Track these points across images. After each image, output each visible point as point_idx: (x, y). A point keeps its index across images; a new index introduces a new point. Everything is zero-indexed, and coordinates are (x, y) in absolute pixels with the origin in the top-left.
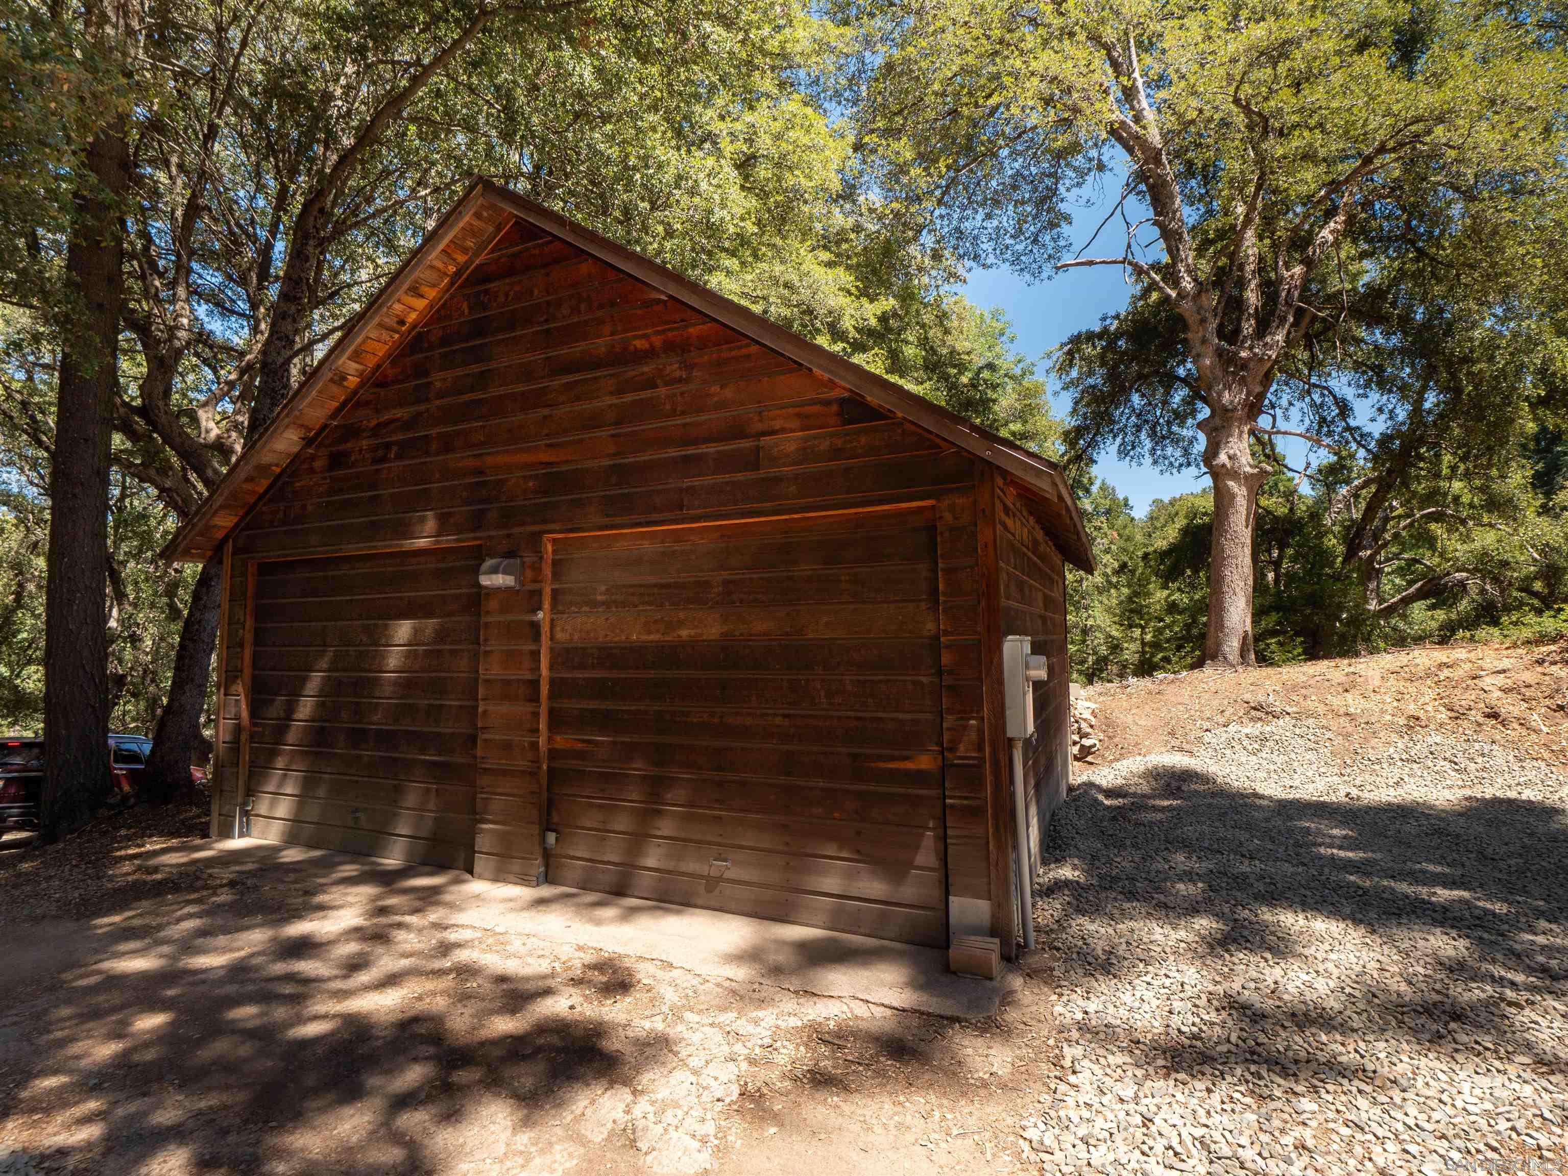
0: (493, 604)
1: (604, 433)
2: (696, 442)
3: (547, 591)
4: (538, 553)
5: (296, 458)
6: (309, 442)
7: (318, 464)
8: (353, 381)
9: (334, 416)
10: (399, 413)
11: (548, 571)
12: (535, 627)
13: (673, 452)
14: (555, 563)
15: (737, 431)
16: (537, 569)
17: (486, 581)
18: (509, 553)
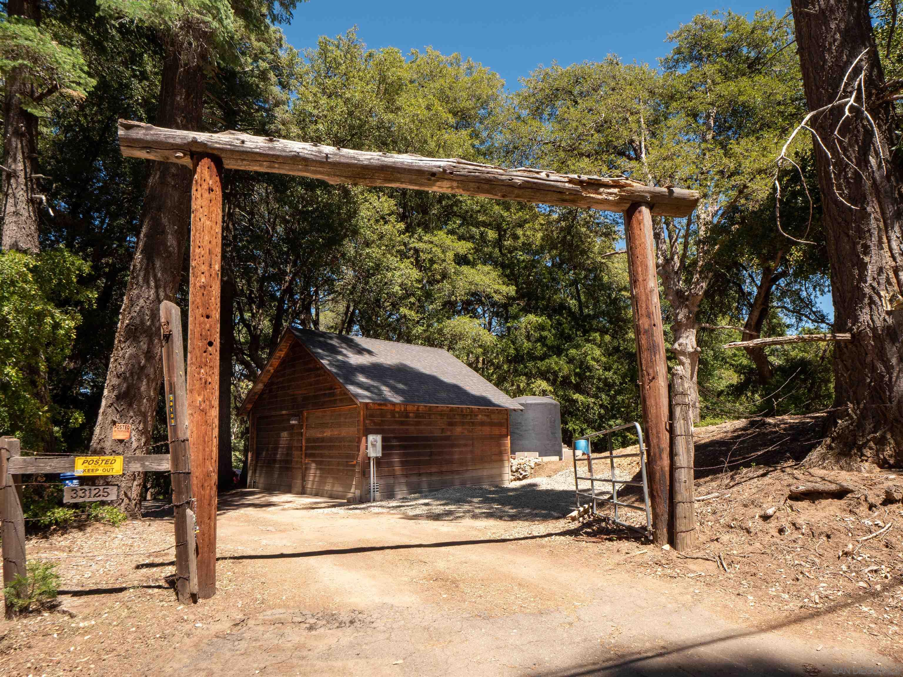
0: (295, 428)
1: (312, 387)
3: (304, 424)
4: (303, 414)
5: (263, 389)
8: (272, 371)
11: (305, 420)
12: (302, 433)
13: (323, 392)
14: (306, 418)
16: (303, 418)
17: (292, 422)
18: (298, 415)
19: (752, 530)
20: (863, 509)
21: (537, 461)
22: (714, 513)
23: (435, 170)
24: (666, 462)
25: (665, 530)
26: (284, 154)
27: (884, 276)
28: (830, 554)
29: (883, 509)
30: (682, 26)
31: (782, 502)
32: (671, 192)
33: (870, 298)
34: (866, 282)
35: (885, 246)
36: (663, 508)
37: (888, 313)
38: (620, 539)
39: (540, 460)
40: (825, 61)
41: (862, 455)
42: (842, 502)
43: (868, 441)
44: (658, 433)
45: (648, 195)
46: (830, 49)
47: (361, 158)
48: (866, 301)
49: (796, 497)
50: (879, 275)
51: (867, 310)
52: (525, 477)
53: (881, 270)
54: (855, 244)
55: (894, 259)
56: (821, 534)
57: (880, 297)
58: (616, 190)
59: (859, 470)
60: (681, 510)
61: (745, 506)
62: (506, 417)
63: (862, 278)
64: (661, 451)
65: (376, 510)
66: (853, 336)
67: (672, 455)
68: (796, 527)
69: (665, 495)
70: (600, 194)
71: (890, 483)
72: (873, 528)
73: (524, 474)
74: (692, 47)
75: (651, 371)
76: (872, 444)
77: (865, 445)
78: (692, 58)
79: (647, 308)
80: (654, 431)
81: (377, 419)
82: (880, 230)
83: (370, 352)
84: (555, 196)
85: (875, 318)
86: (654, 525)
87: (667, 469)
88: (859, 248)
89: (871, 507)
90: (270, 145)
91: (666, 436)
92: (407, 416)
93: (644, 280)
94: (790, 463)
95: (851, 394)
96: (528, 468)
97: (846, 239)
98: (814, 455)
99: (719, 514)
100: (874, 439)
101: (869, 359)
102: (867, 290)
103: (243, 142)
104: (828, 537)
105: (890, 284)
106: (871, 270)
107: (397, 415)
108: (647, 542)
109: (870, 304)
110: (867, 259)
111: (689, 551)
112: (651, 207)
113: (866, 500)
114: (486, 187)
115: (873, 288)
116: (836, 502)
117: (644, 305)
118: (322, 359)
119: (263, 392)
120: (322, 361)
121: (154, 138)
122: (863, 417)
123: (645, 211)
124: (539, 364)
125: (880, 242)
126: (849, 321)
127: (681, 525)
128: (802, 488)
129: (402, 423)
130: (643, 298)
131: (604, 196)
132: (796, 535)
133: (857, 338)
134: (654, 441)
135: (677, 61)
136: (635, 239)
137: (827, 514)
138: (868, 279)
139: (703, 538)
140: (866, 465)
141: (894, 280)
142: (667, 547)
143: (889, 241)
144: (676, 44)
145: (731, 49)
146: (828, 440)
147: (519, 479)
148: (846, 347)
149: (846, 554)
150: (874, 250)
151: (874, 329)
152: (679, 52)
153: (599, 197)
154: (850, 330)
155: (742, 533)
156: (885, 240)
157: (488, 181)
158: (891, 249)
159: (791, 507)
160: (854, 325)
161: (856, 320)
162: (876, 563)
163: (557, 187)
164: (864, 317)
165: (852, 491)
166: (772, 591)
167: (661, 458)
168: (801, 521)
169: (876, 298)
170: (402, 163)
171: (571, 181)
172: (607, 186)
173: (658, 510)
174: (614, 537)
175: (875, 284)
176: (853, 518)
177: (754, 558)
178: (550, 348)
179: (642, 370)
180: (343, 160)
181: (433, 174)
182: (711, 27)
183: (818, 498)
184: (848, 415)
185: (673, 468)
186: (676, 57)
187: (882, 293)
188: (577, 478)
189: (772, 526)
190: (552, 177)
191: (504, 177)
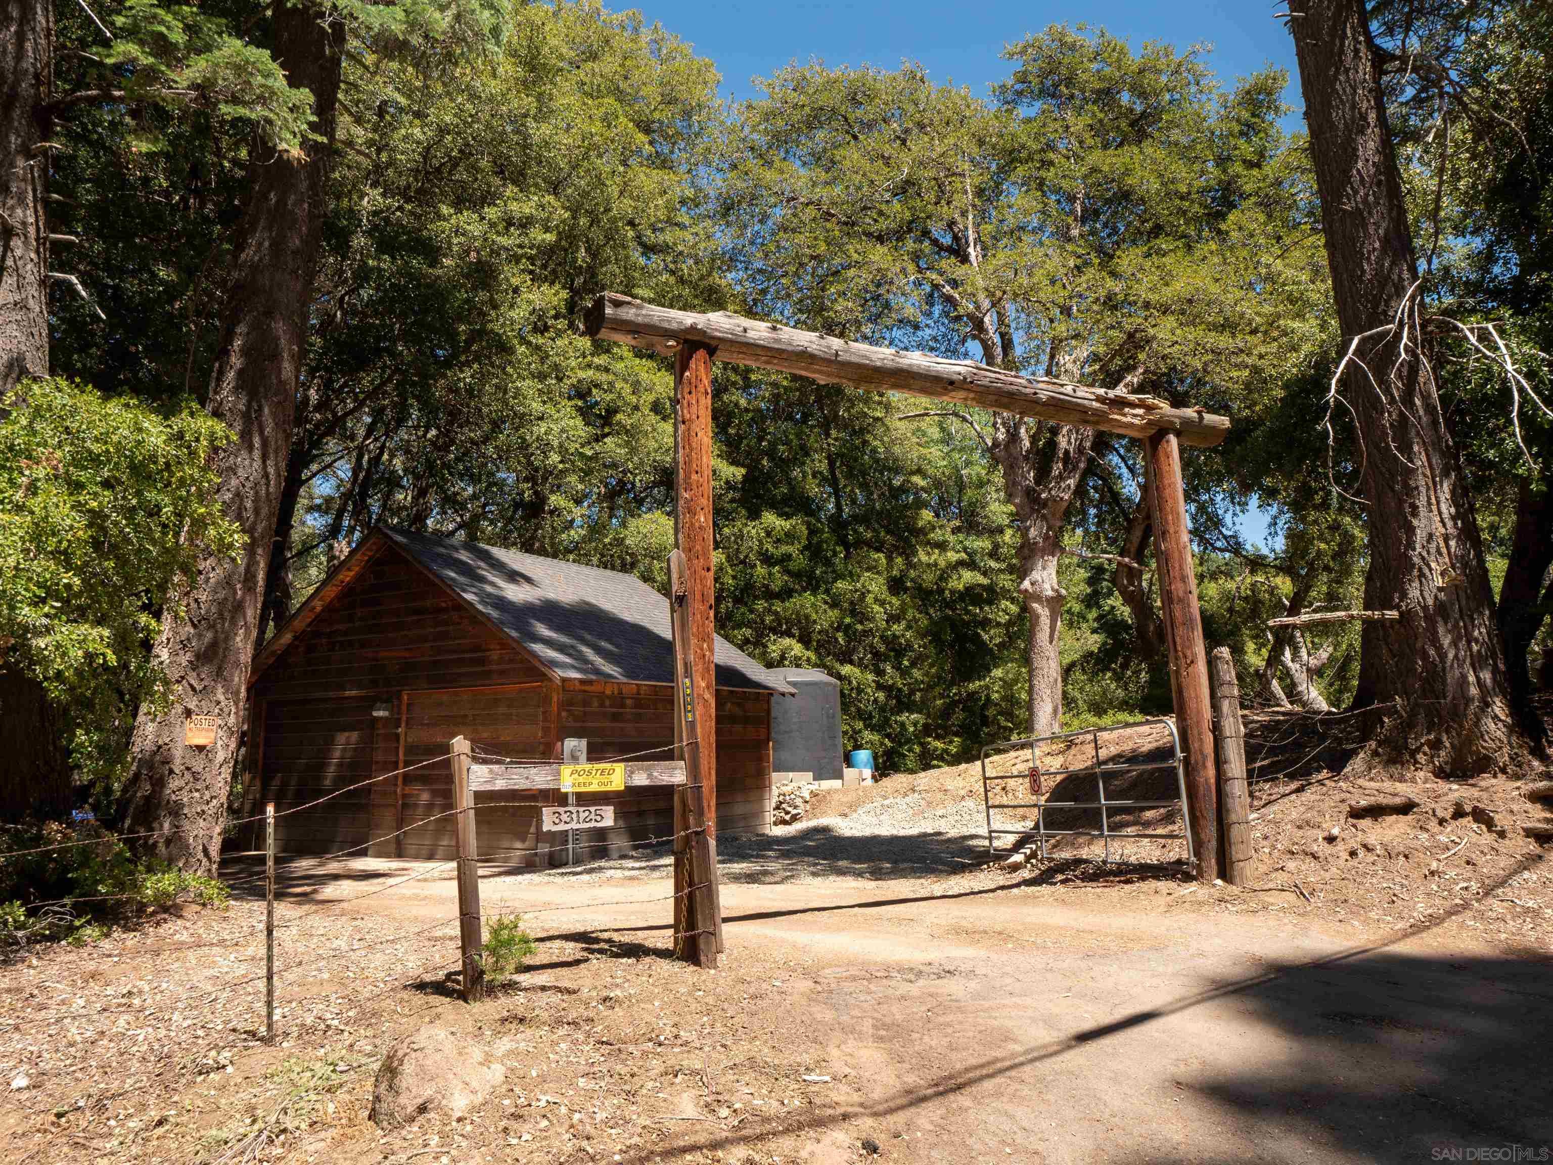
0: (380, 725)
1: (427, 645)
2: (463, 652)
3: (404, 718)
4: (399, 699)
5: (289, 645)
6: (296, 638)
7: (301, 649)
8: (319, 609)
9: (309, 625)
10: (341, 627)
11: (404, 708)
12: (397, 736)
13: (455, 656)
14: (409, 705)
15: (476, 648)
16: (399, 707)
17: (375, 714)
18: (387, 700)
19: (1320, 854)
20: (1433, 825)
21: (811, 787)
22: (1266, 838)
23: (955, 377)
24: (1211, 772)
25: (1213, 861)
26: (790, 348)
27: (1433, 545)
28: (1415, 875)
29: (1454, 823)
30: (1029, 37)
31: (1343, 821)
32: (1201, 418)
33: (1420, 569)
34: (1414, 549)
35: (1434, 508)
36: (1210, 832)
37: (1440, 589)
38: (1143, 879)
39: (815, 786)
40: (1363, 272)
41: (1416, 762)
42: (1409, 817)
43: (1422, 745)
44: (1200, 734)
45: (1177, 421)
46: (1368, 259)
47: (874, 357)
48: (1415, 572)
49: (1357, 814)
50: (1428, 542)
51: (1416, 584)
52: (795, 818)
53: (1430, 536)
54: (1401, 502)
55: (1444, 525)
56: (1398, 854)
57: (1431, 570)
58: (1140, 411)
59: (1413, 781)
60: (1236, 832)
61: (1300, 827)
62: (765, 706)
63: (1411, 545)
64: (1205, 758)
65: (619, 874)
66: (1401, 614)
67: (1220, 762)
68: (1367, 848)
69: (1211, 815)
70: (1125, 415)
71: (1457, 794)
72: (1450, 845)
73: (794, 812)
74: (1044, 75)
75: (1189, 653)
76: (1426, 748)
77: (1418, 750)
78: (1043, 93)
79: (1181, 568)
80: (1195, 732)
81: (578, 710)
82: (1428, 489)
83: (528, 580)
84: (1078, 416)
85: (1427, 595)
86: (1197, 854)
87: (1213, 781)
88: (1408, 510)
89: (1442, 822)
90: (773, 335)
91: (1209, 738)
92: (623, 706)
93: (1176, 532)
94: (1325, 773)
95: (1399, 686)
96: (799, 801)
97: (1390, 495)
98: (1358, 763)
99: (1272, 838)
100: (1428, 742)
101: (1419, 645)
102: (1416, 560)
103: (745, 330)
104: (1406, 857)
105: (1440, 554)
106: (1420, 536)
107: (607, 703)
108: (1188, 878)
109: (1419, 577)
110: (1415, 522)
111: (1249, 884)
112: (1178, 434)
113: (1434, 815)
114: (1006, 400)
115: (1423, 558)
116: (1401, 817)
117: (1177, 565)
118: (464, 591)
119: (290, 649)
120: (465, 595)
121: (646, 320)
122: (1413, 714)
123: (1173, 440)
124: (778, 607)
125: (1429, 503)
126: (1397, 595)
127: (1237, 852)
128: (1363, 803)
129: (615, 717)
130: (1176, 555)
131: (1129, 419)
132: (1371, 858)
133: (1406, 617)
134: (1195, 745)
135: (1020, 93)
136: (1162, 477)
137: (1396, 832)
138: (1418, 546)
139: (1263, 868)
140: (1421, 774)
141: (1444, 550)
142: (1219, 882)
143: (1438, 503)
144: (1017, 65)
145: (1108, 92)
146: (1373, 744)
147: (784, 822)
148: (1392, 627)
149: (1432, 873)
150: (1423, 511)
151: (1425, 608)
152: (1023, 78)
153: (1124, 419)
154: (1397, 607)
155: (1308, 859)
156: (1433, 501)
157: (1011, 395)
158: (1440, 513)
159: (1354, 826)
160: (1401, 600)
161: (1404, 595)
162: (1464, 880)
163: (1084, 406)
164: (1414, 592)
165: (1418, 805)
166: (1372, 915)
167: (1205, 767)
168: (1372, 840)
169: (1426, 571)
170: (919, 366)
171: (1099, 399)
172: (1132, 405)
173: (1203, 836)
174: (1135, 877)
175: (1425, 554)
176: (1426, 835)
177: (1337, 884)
178: (796, 575)
179: (1176, 651)
180: (854, 359)
181: (952, 383)
182: (1072, 47)
183: (1381, 815)
184: (1397, 712)
185: (1221, 779)
186: (1018, 87)
187: (1433, 565)
188: (988, 807)
189: (1341, 849)
190: (1079, 394)
191: (1028, 391)
